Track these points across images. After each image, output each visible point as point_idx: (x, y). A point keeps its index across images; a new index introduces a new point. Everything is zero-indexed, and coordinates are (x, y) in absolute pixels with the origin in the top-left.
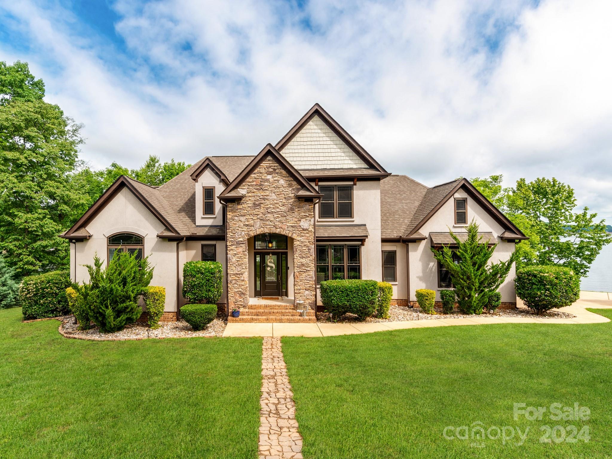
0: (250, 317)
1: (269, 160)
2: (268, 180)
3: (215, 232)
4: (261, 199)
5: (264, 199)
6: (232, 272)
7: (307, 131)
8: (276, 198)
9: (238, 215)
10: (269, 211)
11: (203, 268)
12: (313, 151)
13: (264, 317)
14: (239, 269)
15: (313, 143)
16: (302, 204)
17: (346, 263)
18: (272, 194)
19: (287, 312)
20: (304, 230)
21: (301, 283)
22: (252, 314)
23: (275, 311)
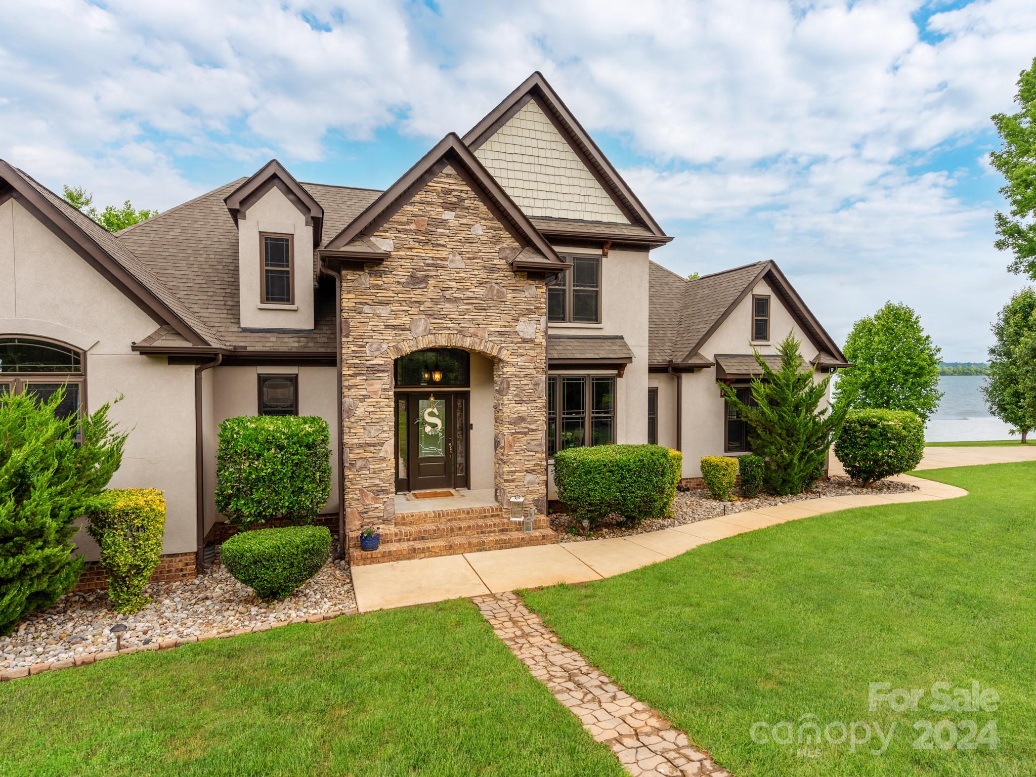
0: (405, 545)
1: (448, 176)
2: (443, 223)
3: (296, 345)
4: (428, 265)
5: (435, 266)
6: (356, 441)
7: (514, 131)
8: (463, 266)
9: (370, 302)
10: (448, 294)
11: (284, 434)
12: (526, 176)
13: (441, 543)
14: (373, 433)
15: (526, 159)
16: (523, 283)
17: (588, 413)
18: (454, 255)
19: (490, 525)
20: (525, 341)
21: (518, 458)
22: (408, 538)
23: (463, 524)
